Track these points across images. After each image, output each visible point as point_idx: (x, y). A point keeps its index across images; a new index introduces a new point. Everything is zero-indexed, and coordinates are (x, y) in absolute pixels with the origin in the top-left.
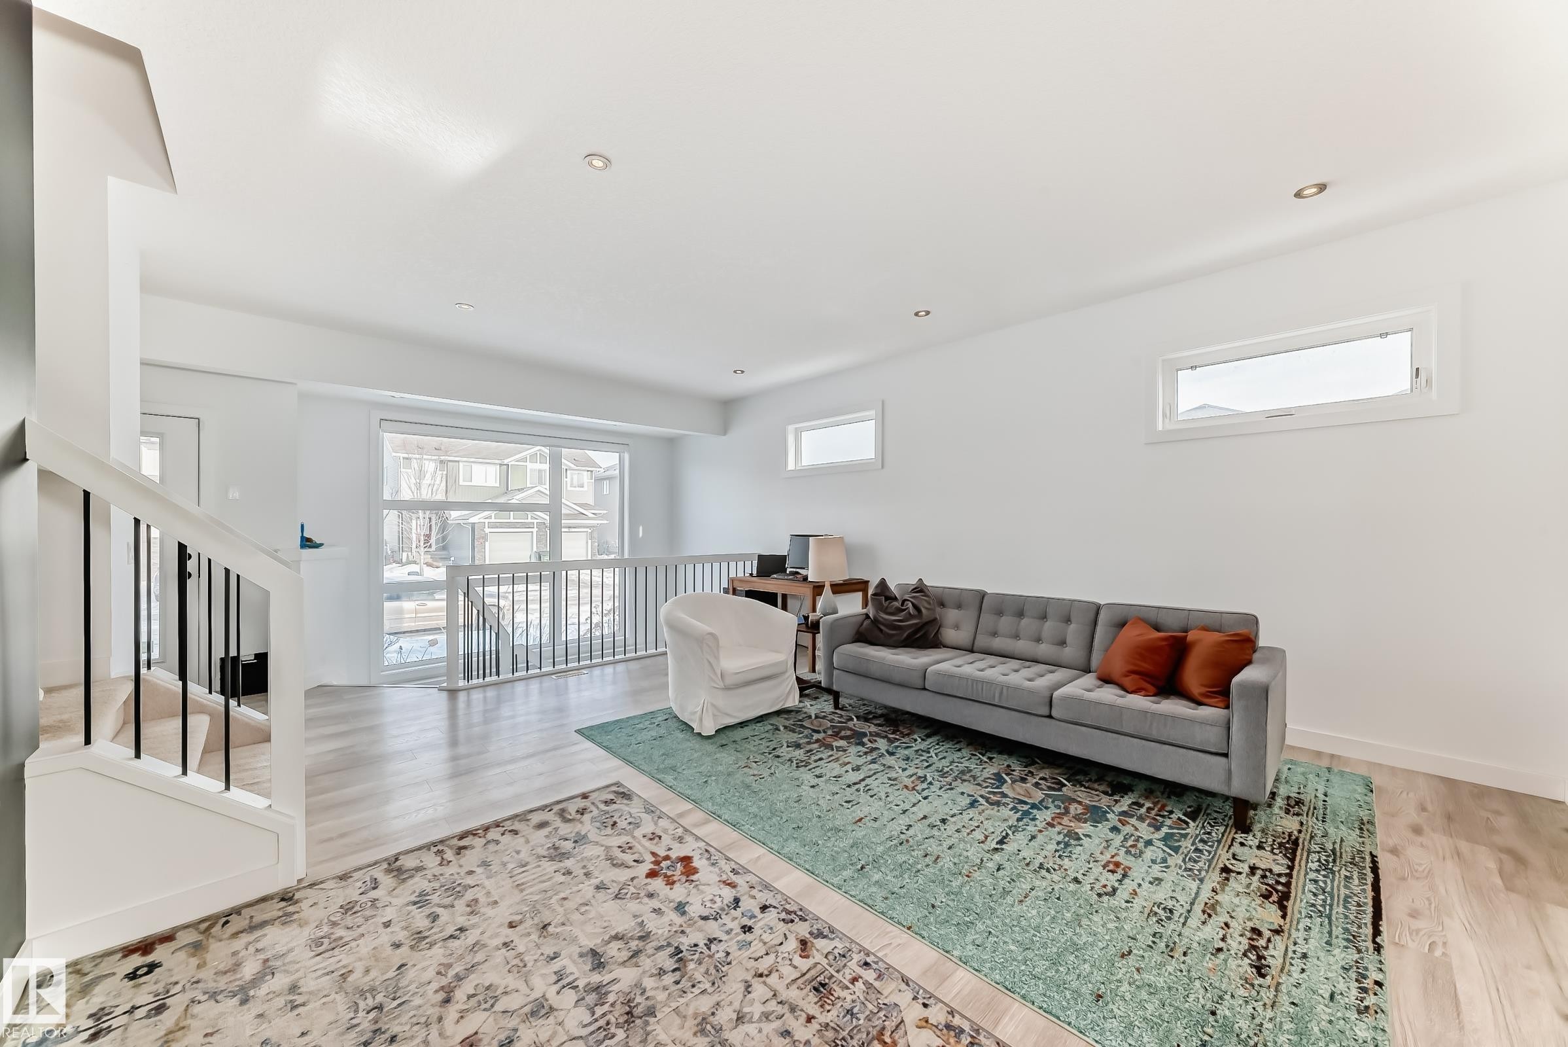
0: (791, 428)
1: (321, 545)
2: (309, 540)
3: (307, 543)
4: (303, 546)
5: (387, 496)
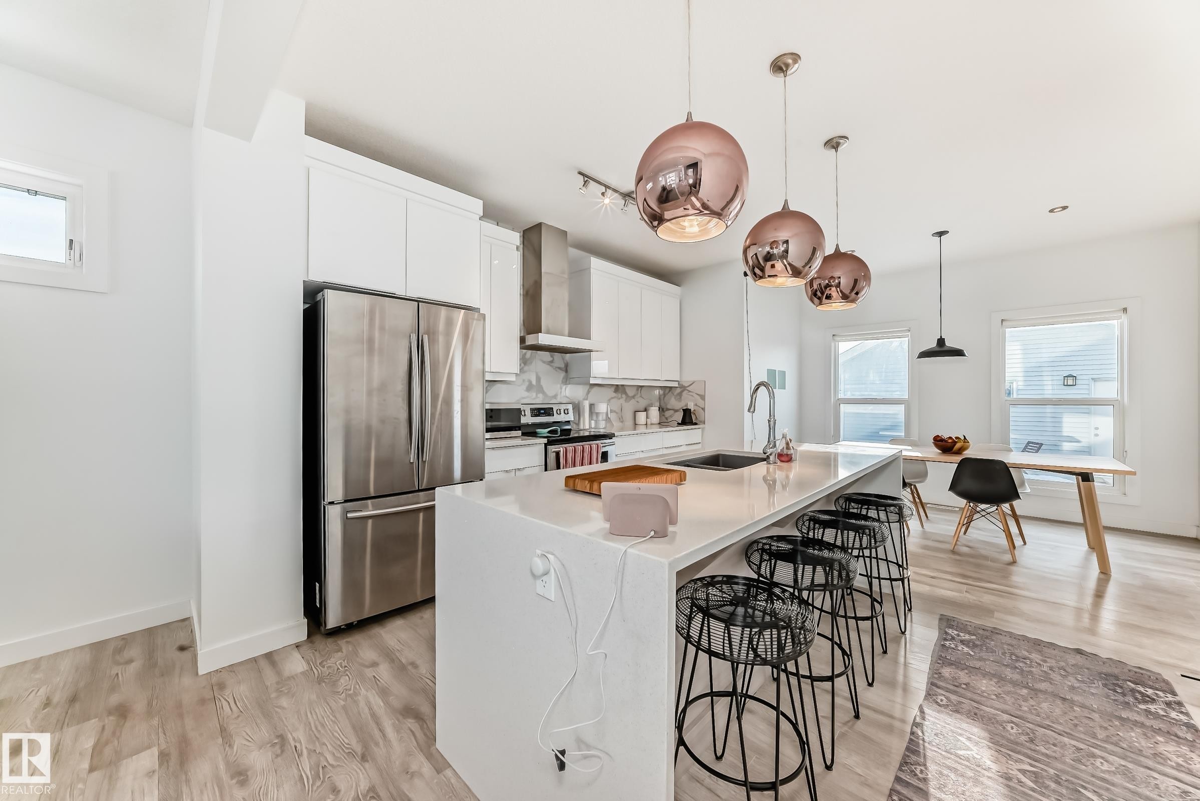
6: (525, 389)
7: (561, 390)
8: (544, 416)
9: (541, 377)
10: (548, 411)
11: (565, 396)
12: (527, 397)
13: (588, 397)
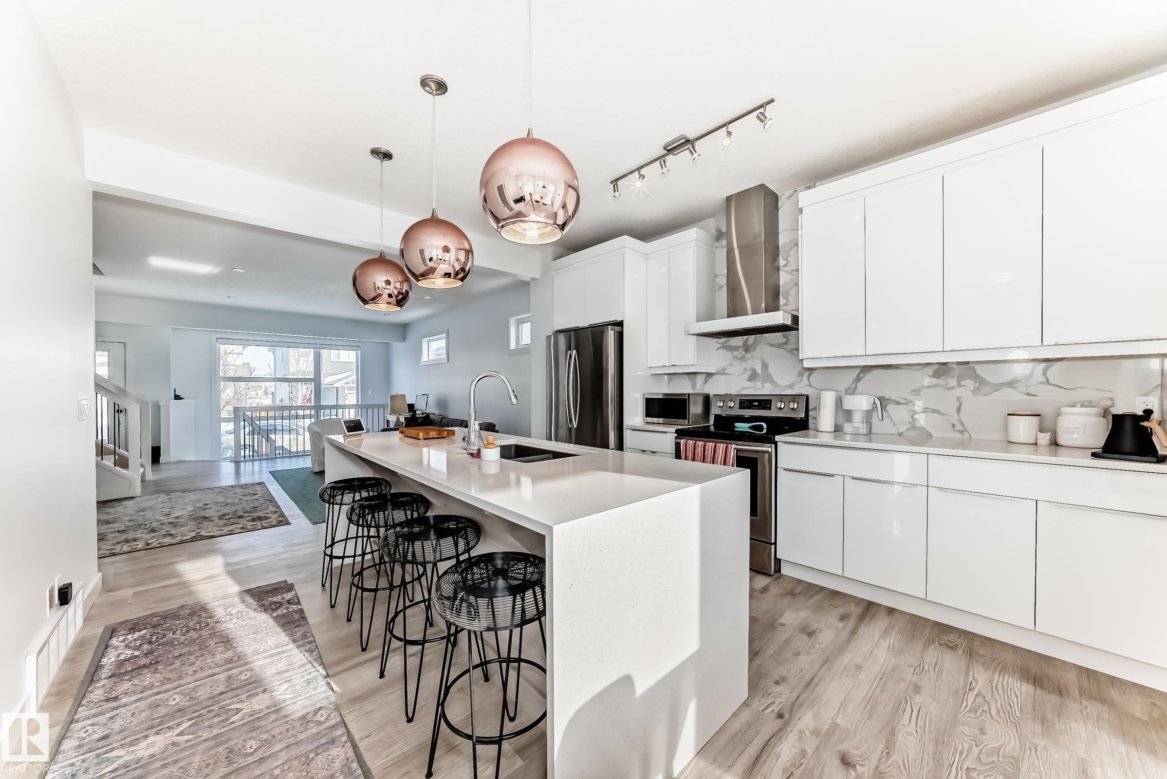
0: (425, 341)
1: (183, 398)
2: (178, 396)
3: (177, 397)
4: (175, 399)
5: (222, 375)
6: (747, 378)
7: (800, 378)
8: (757, 409)
9: (768, 364)
10: (765, 403)
11: (807, 386)
12: (749, 387)
13: (856, 387)
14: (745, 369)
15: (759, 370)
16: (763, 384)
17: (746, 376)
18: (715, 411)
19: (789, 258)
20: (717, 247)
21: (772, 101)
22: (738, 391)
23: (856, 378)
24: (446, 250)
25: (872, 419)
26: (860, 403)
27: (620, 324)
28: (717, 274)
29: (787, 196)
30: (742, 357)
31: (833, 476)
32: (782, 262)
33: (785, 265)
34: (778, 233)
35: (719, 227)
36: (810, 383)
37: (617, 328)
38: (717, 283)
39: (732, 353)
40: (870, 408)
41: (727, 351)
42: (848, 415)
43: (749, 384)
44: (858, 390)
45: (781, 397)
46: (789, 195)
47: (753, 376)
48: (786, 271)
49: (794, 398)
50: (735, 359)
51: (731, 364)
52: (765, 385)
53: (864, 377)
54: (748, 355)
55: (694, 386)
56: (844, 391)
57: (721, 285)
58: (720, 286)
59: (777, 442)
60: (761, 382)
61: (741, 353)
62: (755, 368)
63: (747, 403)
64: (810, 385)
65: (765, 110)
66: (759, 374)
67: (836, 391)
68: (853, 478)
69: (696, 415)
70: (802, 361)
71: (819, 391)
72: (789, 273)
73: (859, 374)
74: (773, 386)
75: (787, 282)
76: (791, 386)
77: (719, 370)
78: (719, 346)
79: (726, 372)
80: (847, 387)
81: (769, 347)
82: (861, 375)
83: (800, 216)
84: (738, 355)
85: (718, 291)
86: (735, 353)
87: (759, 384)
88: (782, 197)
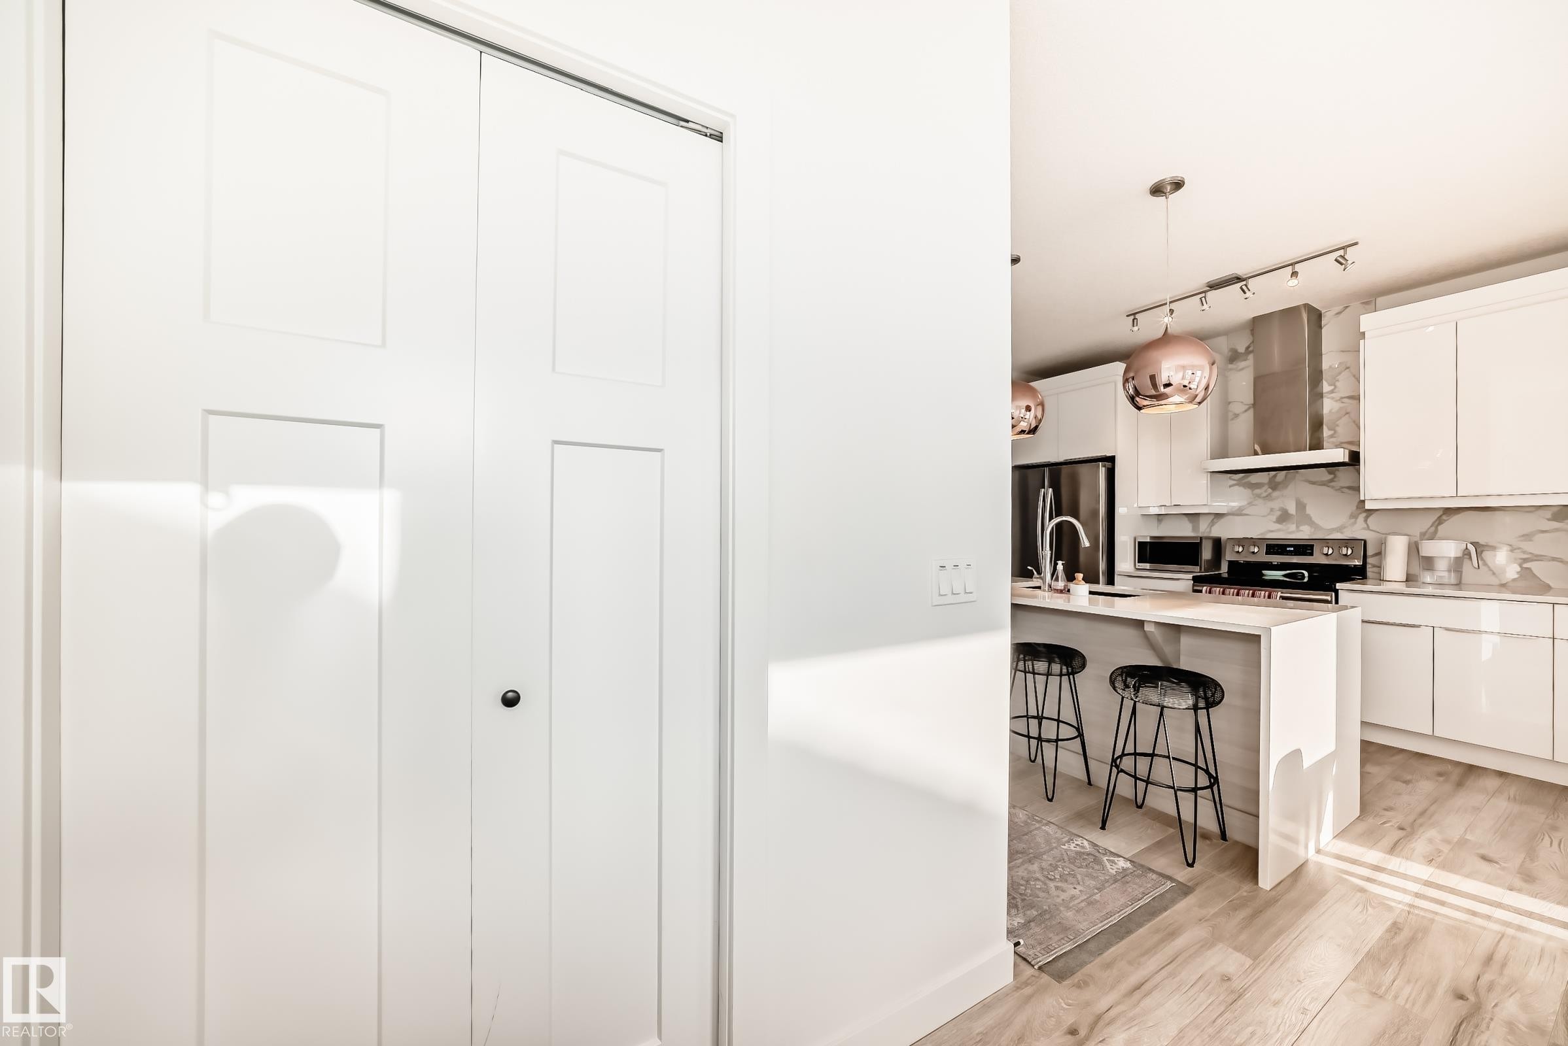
7: (1353, 520)
8: (1292, 555)
9: (1306, 504)
10: (1304, 549)
11: (1364, 529)
12: (1279, 530)
13: (1436, 531)
14: (1272, 510)
15: (1292, 509)
16: (1297, 527)
17: (1274, 518)
18: (1229, 556)
19: (1338, 384)
20: (1231, 369)
21: (1356, 244)
22: (1262, 534)
23: (1436, 520)
24: (1028, 409)
25: (1462, 568)
26: (1445, 549)
27: (1111, 460)
28: (1230, 400)
29: (1335, 313)
30: (1267, 496)
31: (1419, 626)
32: (1326, 387)
33: (1332, 392)
34: (1322, 355)
35: (1234, 347)
36: (1368, 525)
37: (1109, 464)
38: (1231, 411)
39: (1253, 491)
40: (1459, 554)
41: (1245, 489)
42: (1428, 563)
43: (1278, 526)
44: (1440, 534)
45: (1326, 542)
46: (1337, 312)
47: (1284, 517)
48: (1333, 398)
49: (1347, 542)
50: (1257, 498)
51: (1250, 504)
52: (1302, 528)
53: (1447, 520)
54: (1276, 494)
55: (1195, 528)
56: (1419, 535)
57: (1237, 412)
58: (1235, 414)
59: (1338, 590)
60: (1295, 525)
61: (1266, 491)
62: (1287, 508)
63: (1275, 548)
64: (1368, 528)
65: (1345, 253)
66: (1292, 515)
67: (1408, 535)
68: (1447, 629)
69: (1207, 561)
70: (1363, 501)
71: (1384, 536)
72: (1336, 401)
73: (1441, 516)
74: (1313, 530)
75: (1333, 411)
76: (1340, 529)
77: (1234, 510)
78: (1234, 482)
79: (1244, 512)
80: (1424, 530)
81: (1307, 484)
82: (1444, 517)
83: (1362, 342)
84: (1262, 493)
85: (1232, 419)
86: (1258, 491)
87: (1293, 527)
88: (1327, 313)
